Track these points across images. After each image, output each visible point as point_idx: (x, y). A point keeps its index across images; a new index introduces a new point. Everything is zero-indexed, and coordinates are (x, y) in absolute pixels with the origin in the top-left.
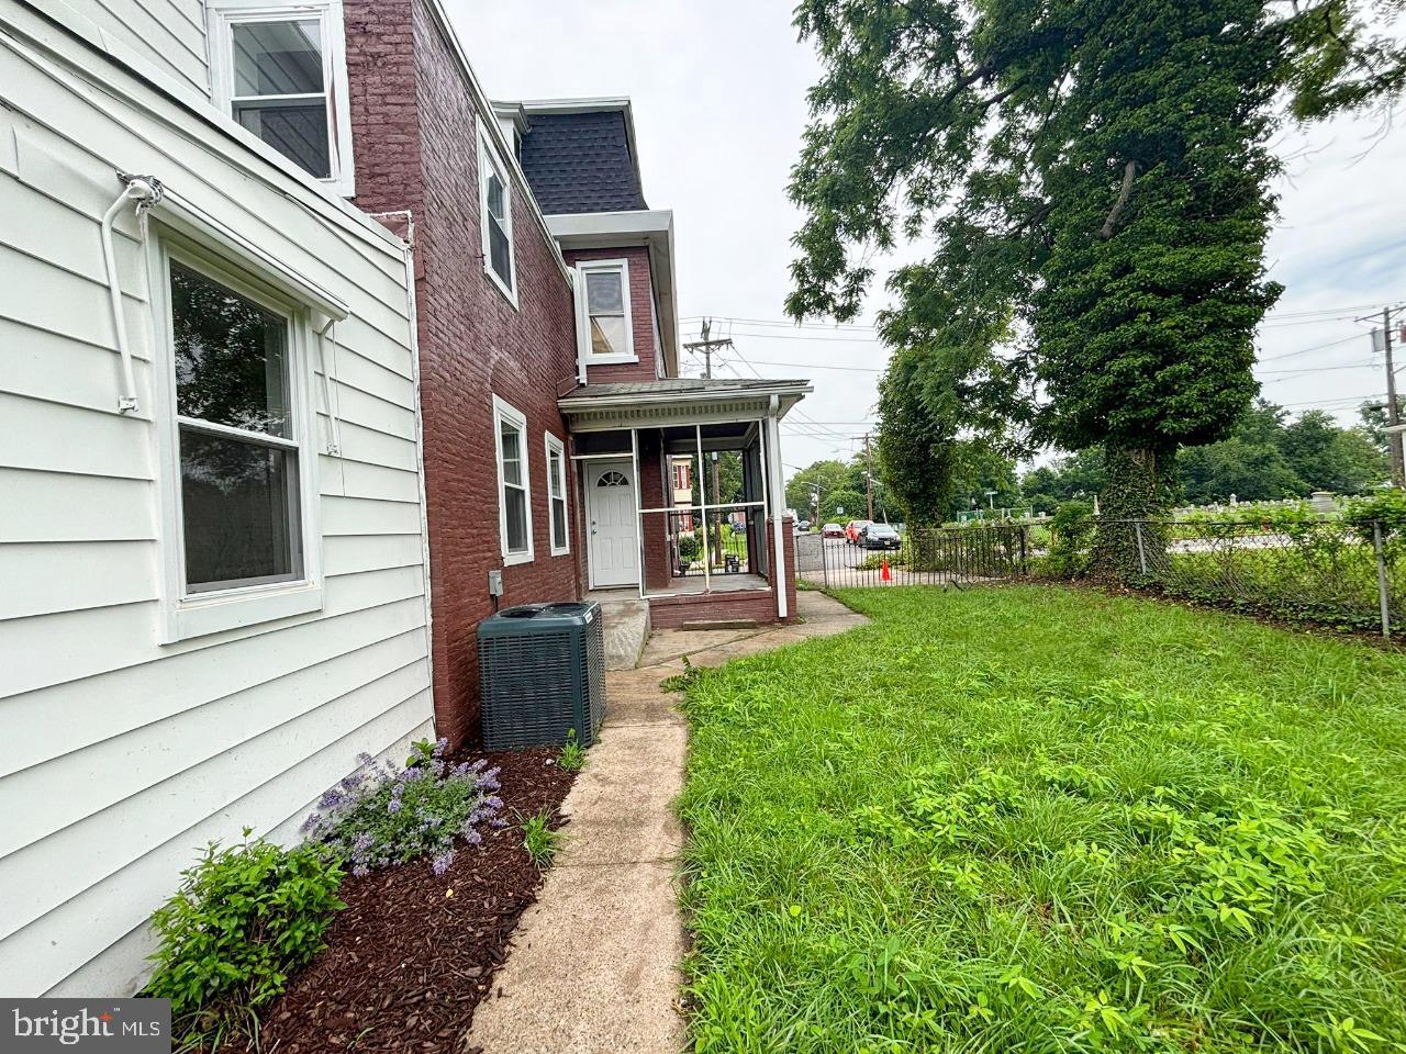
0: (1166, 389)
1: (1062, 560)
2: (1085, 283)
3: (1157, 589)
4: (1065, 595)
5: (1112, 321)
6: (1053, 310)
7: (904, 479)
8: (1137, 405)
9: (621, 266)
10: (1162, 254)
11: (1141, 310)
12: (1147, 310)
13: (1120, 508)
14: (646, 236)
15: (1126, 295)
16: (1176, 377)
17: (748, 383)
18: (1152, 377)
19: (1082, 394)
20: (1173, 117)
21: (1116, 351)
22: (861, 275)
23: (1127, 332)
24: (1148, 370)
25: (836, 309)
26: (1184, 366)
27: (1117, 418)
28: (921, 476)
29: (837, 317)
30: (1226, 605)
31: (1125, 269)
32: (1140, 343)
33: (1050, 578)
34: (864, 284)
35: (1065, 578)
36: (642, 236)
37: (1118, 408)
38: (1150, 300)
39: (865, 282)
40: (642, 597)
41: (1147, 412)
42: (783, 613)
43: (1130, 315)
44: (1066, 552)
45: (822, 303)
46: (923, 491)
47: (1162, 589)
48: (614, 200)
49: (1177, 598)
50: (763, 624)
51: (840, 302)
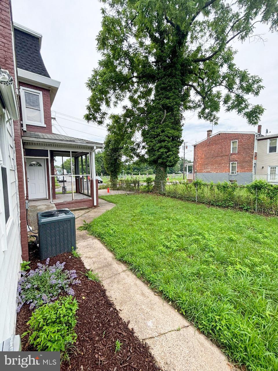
0: (168, 157)
1: (147, 189)
2: (157, 132)
3: (164, 194)
4: (150, 196)
5: (160, 141)
6: (149, 136)
7: (110, 167)
8: (163, 159)
9: (39, 93)
10: (169, 130)
11: (166, 141)
12: (167, 141)
13: (159, 179)
14: (50, 87)
15: (163, 137)
16: (170, 154)
17: (87, 141)
18: (166, 154)
19: (154, 155)
20: (172, 104)
21: (161, 148)
22: (104, 114)
23: (163, 144)
24: (166, 153)
25: (98, 121)
26: (171, 153)
27: (160, 161)
28: (114, 167)
29: (98, 123)
30: (175, 197)
31: (163, 131)
32: (165, 147)
33: (144, 192)
34: (105, 116)
35: (148, 192)
36: (49, 86)
37: (160, 159)
38: (167, 139)
39: (106, 116)
40: (52, 203)
41: (165, 160)
42: (95, 204)
43: (164, 141)
44: (148, 186)
45: (95, 118)
46: (114, 170)
47: (165, 194)
48: (36, 69)
49: (167, 196)
50: (90, 208)
51: (99, 120)
